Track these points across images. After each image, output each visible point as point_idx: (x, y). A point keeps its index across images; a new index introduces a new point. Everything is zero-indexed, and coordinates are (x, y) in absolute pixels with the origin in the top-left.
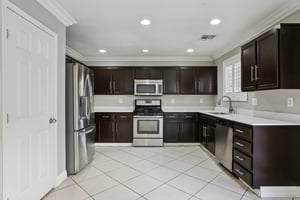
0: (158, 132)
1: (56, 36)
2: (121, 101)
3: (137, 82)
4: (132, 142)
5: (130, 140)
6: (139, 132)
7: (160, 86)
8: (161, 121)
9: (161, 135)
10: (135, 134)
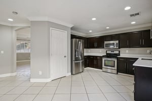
0: (114, 67)
1: (66, 32)
2: (101, 51)
3: (106, 42)
4: (102, 69)
5: (101, 68)
6: (105, 65)
7: (117, 44)
8: (116, 61)
9: (116, 68)
10: (103, 66)
